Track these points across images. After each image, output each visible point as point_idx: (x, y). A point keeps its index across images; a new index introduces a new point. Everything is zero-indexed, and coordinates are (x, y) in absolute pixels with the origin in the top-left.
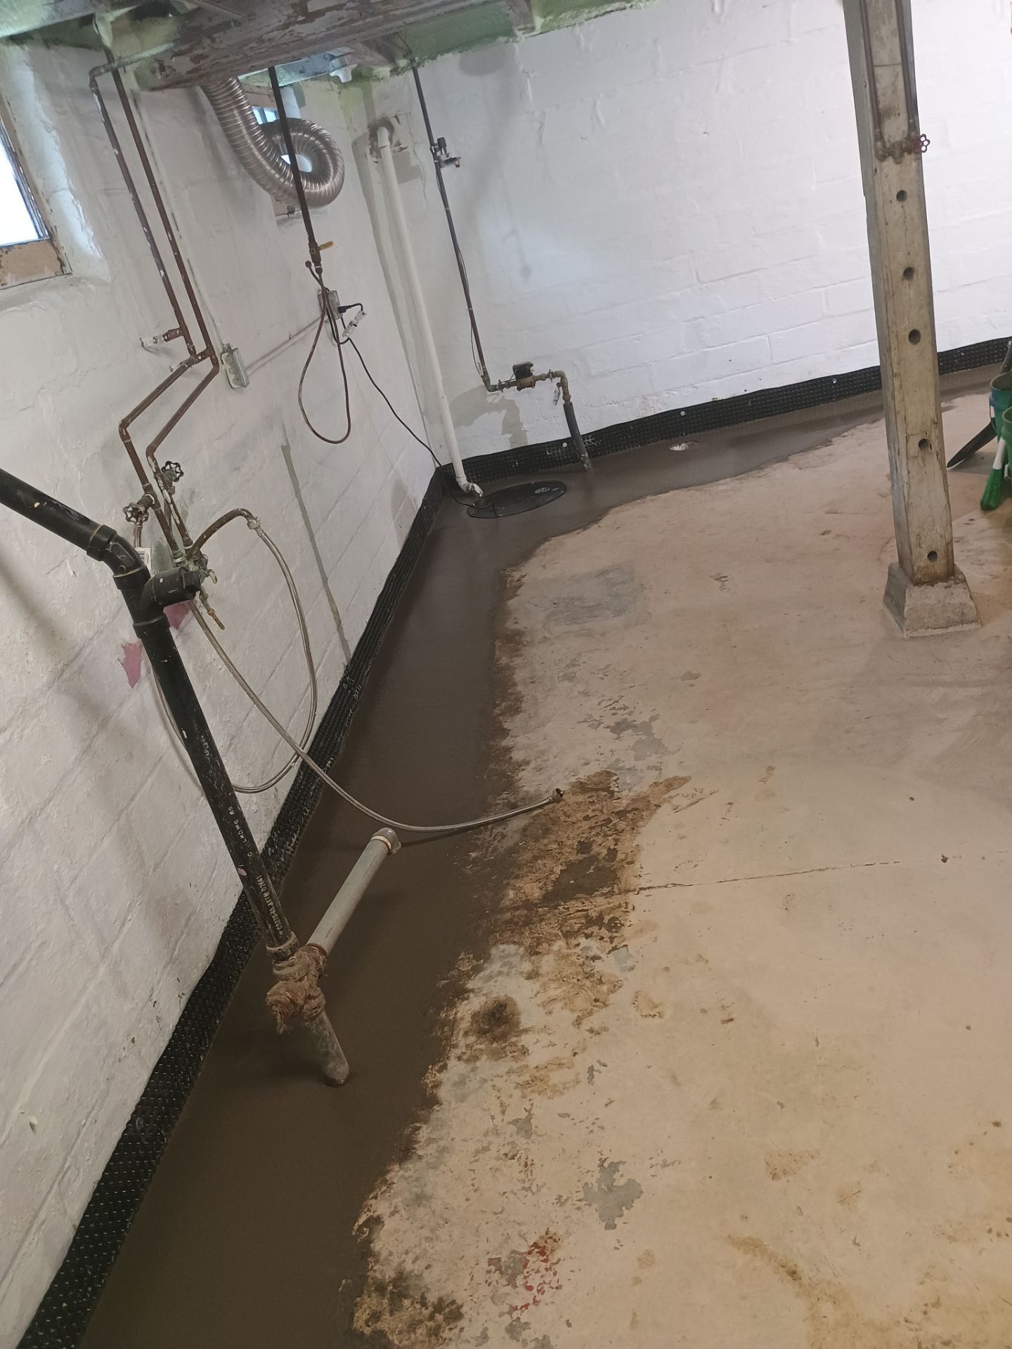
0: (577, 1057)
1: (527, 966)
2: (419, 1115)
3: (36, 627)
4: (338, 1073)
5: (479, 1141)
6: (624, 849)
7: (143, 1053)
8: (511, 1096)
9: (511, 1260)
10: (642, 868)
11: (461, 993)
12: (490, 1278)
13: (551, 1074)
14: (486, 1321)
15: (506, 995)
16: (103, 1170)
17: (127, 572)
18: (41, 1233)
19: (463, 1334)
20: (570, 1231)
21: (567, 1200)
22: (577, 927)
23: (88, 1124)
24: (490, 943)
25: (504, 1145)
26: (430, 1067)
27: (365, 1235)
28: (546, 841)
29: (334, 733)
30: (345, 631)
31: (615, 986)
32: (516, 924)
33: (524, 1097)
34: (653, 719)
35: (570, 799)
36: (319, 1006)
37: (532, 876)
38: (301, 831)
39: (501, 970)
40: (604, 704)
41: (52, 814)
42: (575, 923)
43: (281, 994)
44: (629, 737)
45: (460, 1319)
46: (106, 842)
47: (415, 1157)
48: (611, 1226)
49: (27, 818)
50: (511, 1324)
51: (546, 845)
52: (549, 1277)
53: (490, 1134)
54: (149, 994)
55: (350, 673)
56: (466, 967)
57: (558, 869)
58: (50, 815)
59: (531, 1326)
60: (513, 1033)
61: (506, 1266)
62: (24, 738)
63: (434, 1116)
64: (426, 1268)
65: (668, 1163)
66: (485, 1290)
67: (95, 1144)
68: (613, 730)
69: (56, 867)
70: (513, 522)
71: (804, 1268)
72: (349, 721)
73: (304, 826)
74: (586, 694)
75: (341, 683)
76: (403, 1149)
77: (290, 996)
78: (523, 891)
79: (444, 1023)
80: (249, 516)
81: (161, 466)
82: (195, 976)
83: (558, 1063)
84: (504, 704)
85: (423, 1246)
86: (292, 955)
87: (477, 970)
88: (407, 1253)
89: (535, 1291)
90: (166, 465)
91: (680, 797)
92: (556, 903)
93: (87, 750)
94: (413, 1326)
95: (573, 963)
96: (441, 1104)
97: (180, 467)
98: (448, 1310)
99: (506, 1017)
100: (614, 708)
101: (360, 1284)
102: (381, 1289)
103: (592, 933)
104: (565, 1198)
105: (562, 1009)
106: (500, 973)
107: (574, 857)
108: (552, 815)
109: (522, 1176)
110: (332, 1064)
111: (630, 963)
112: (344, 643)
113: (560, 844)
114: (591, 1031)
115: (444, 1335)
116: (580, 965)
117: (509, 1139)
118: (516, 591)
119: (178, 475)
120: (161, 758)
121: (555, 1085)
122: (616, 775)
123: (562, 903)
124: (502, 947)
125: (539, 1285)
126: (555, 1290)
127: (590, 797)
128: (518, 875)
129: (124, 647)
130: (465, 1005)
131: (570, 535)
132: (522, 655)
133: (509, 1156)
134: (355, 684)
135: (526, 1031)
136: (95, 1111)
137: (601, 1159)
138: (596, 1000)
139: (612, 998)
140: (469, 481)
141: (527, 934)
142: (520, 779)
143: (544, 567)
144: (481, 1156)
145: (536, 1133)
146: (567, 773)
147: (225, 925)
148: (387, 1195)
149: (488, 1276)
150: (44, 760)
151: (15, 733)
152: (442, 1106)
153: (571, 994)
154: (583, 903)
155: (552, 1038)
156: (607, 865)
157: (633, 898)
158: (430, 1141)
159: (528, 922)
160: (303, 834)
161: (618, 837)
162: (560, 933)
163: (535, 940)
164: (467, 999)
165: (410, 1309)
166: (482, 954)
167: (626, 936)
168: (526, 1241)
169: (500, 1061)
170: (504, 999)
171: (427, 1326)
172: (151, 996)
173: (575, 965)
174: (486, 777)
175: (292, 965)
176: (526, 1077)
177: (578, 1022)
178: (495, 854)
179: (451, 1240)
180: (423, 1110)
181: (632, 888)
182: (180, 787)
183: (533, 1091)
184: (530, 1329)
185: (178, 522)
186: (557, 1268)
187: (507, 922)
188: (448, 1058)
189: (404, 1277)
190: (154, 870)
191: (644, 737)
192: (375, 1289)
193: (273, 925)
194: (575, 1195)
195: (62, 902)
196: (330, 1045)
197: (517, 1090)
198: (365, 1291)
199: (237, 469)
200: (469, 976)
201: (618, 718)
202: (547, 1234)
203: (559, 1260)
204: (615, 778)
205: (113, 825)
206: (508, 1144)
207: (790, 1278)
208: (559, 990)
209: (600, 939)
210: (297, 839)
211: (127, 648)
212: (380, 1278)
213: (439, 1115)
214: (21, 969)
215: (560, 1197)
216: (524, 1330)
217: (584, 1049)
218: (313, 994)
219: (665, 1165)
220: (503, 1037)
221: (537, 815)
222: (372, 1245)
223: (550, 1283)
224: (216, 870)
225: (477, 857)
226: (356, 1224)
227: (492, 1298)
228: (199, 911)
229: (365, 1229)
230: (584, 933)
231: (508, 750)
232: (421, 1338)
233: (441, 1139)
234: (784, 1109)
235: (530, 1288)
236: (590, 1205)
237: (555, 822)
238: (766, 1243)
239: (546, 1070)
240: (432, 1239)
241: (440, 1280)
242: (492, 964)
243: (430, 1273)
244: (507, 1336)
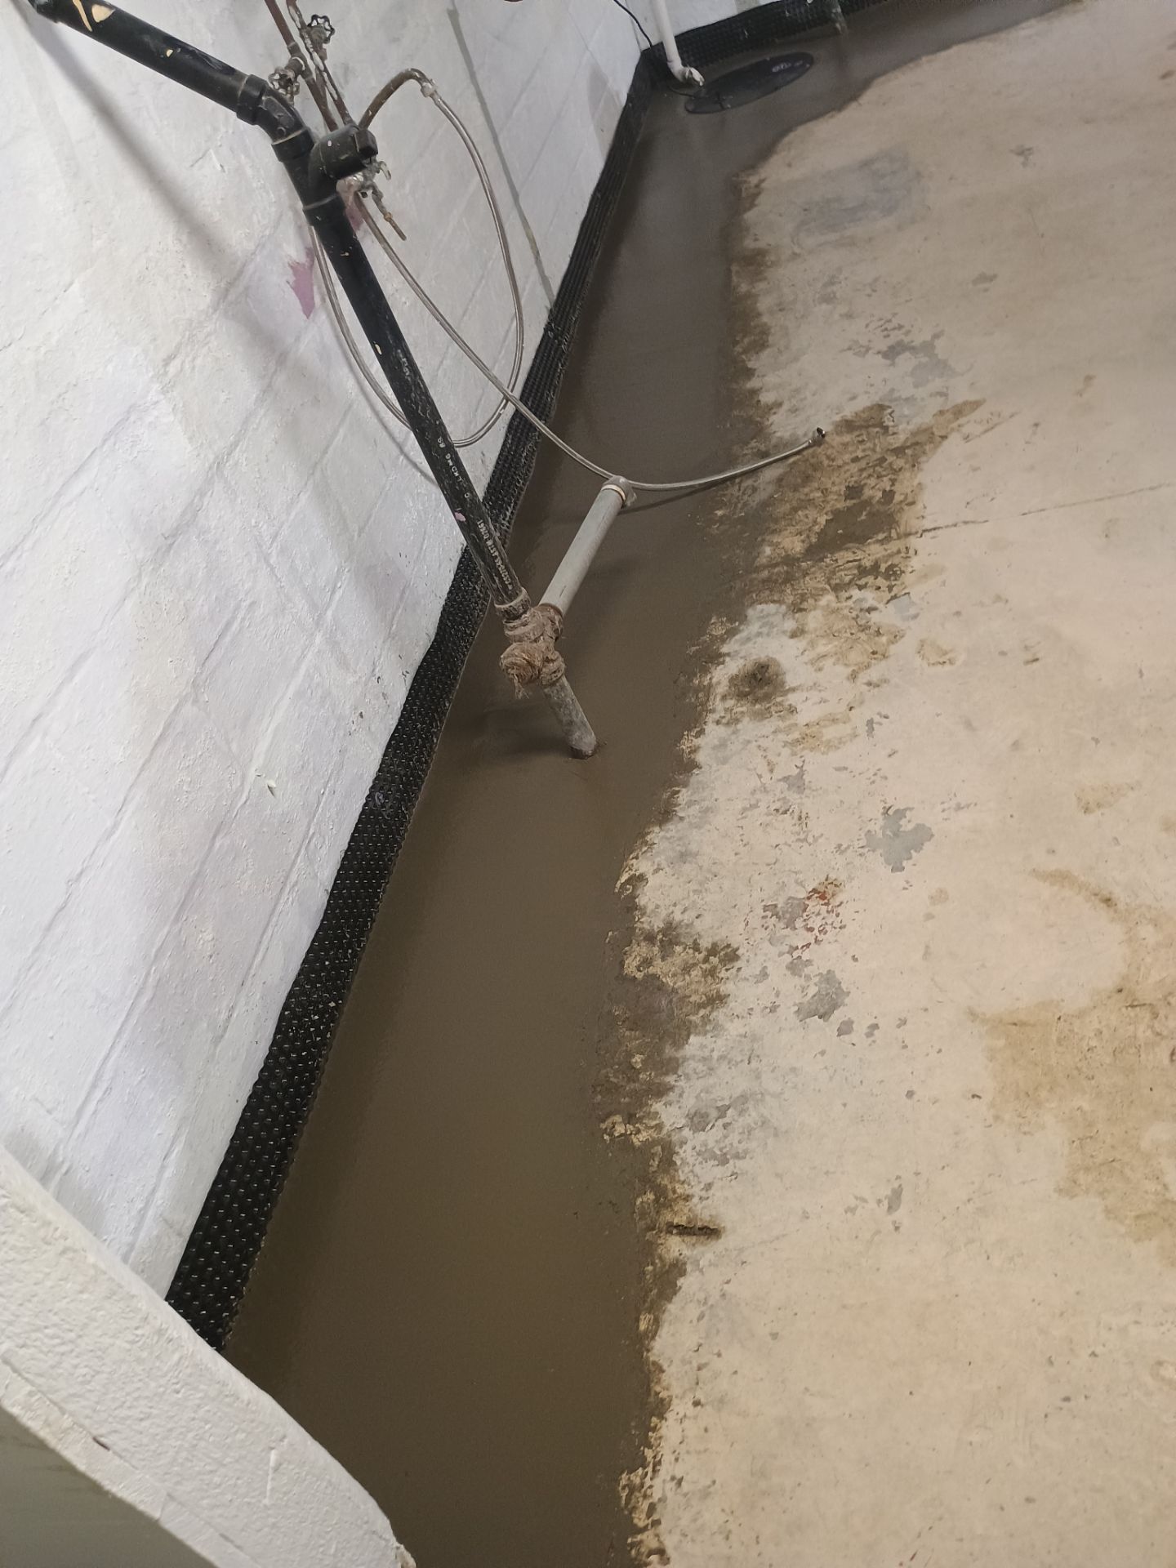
0: (853, 711)
1: (790, 625)
2: (676, 779)
3: (189, 233)
4: (585, 743)
5: (746, 799)
6: (902, 489)
7: (373, 729)
8: (779, 755)
9: (788, 906)
10: (925, 507)
11: (716, 658)
12: (766, 922)
13: (824, 731)
14: (765, 961)
15: (767, 656)
16: (348, 840)
17: (286, 136)
18: (295, 894)
19: (740, 973)
20: (852, 876)
21: (848, 847)
22: (847, 579)
23: (326, 793)
24: (746, 604)
25: (774, 802)
26: (686, 733)
27: (628, 892)
28: (806, 490)
29: (543, 390)
30: (545, 263)
31: (895, 636)
32: (776, 581)
33: (794, 754)
34: (936, 336)
35: (835, 440)
36: (558, 670)
37: (791, 529)
38: (516, 503)
39: (760, 630)
40: (872, 326)
41: (240, 461)
42: (846, 575)
43: (516, 656)
44: (906, 361)
45: (737, 961)
46: (304, 498)
47: (676, 819)
48: (898, 868)
49: (214, 463)
50: (792, 963)
51: (806, 495)
52: (831, 918)
53: (758, 792)
54: (372, 669)
55: (556, 318)
56: (719, 631)
57: (822, 520)
58: (238, 461)
59: (813, 963)
60: (778, 694)
61: (783, 912)
62: (196, 369)
63: (693, 780)
64: (697, 918)
65: (962, 806)
66: (762, 934)
67: (337, 814)
68: (886, 355)
69: (253, 521)
70: (743, 115)
71: (1119, 894)
72: (559, 377)
73: (518, 499)
74: (849, 316)
75: (546, 330)
76: (662, 812)
77: (527, 658)
78: (782, 546)
79: (697, 690)
80: (422, 78)
81: (307, 21)
82: (418, 655)
83: (831, 718)
84: (746, 340)
85: (692, 899)
86: (525, 612)
87: (731, 633)
88: (675, 905)
89: (816, 931)
90: (312, 21)
91: (971, 424)
92: (821, 555)
93: (268, 389)
94: (687, 969)
95: (845, 617)
96: (701, 768)
97: (328, 21)
98: (722, 954)
99: (769, 678)
100: (886, 329)
101: (628, 936)
102: (650, 938)
103: (866, 584)
104: (844, 846)
105: (834, 664)
106: (759, 634)
107: (841, 505)
108: (812, 461)
109: (797, 828)
110: (577, 733)
111: (912, 611)
112: (545, 280)
113: (825, 492)
114: (869, 684)
115: (721, 975)
116: (853, 618)
117: (779, 795)
118: (754, 200)
119: (328, 33)
120: (350, 406)
121: (829, 741)
122: (890, 407)
123: (829, 555)
124: (759, 607)
125: (821, 926)
126: (838, 929)
127: (858, 436)
128: (776, 530)
129: (292, 267)
130: (721, 669)
131: (821, 120)
132: (765, 279)
133: (781, 811)
134: (562, 332)
135: (793, 690)
136: (332, 782)
137: (884, 808)
138: (874, 653)
139: (893, 649)
140: (684, 65)
141: (789, 591)
142: (771, 424)
143: (789, 165)
144: (749, 813)
145: (810, 788)
146: (828, 411)
147: (443, 603)
148: (649, 854)
149: (764, 921)
150: (223, 397)
151: (187, 361)
152: (703, 769)
153: (844, 649)
154: (854, 553)
155: (823, 695)
156: (882, 508)
157: (914, 542)
158: (690, 804)
159: (789, 579)
160: (518, 507)
161: (895, 477)
162: (828, 587)
163: (798, 596)
164: (723, 663)
165: (682, 955)
166: (736, 617)
167: (907, 583)
168: (804, 887)
169: (766, 722)
170: (766, 659)
171: (701, 968)
172: (373, 670)
173: (848, 619)
174: (728, 425)
175: (525, 624)
176: (796, 735)
177: (853, 676)
178: (745, 510)
179: (722, 891)
180: (681, 774)
181: (914, 531)
182: (375, 441)
183: (804, 748)
184: (812, 965)
185: (336, 97)
186: (839, 910)
187: (764, 581)
188: (705, 723)
189: (674, 925)
190: (359, 536)
191: (925, 360)
192: (644, 938)
193: (501, 578)
194: (856, 843)
195: (267, 561)
196: (574, 713)
197: (786, 749)
198: (634, 941)
199: (396, 40)
200: (723, 640)
201: (891, 341)
202: (827, 880)
203: (841, 903)
204: (889, 411)
205: (308, 480)
206: (778, 800)
207: (1103, 905)
208: (830, 646)
209: (876, 589)
210: (512, 513)
211: (295, 268)
212: (649, 928)
213: (700, 778)
214: (235, 627)
215: (840, 846)
216: (806, 966)
217: (862, 703)
218: (550, 656)
219: (959, 808)
220: (767, 697)
221: (794, 463)
222: (637, 900)
223: (832, 924)
224: (426, 541)
225: (724, 515)
226: (619, 882)
227: (769, 940)
228: (414, 584)
229: (628, 886)
230: (857, 585)
231: (754, 392)
232: (697, 979)
233: (704, 800)
234: (1098, 745)
235: (811, 930)
236: (874, 851)
237: (817, 467)
238: (1076, 874)
239: (817, 726)
240: (701, 891)
241: (713, 927)
242: (748, 625)
243: (701, 922)
244: (788, 973)
